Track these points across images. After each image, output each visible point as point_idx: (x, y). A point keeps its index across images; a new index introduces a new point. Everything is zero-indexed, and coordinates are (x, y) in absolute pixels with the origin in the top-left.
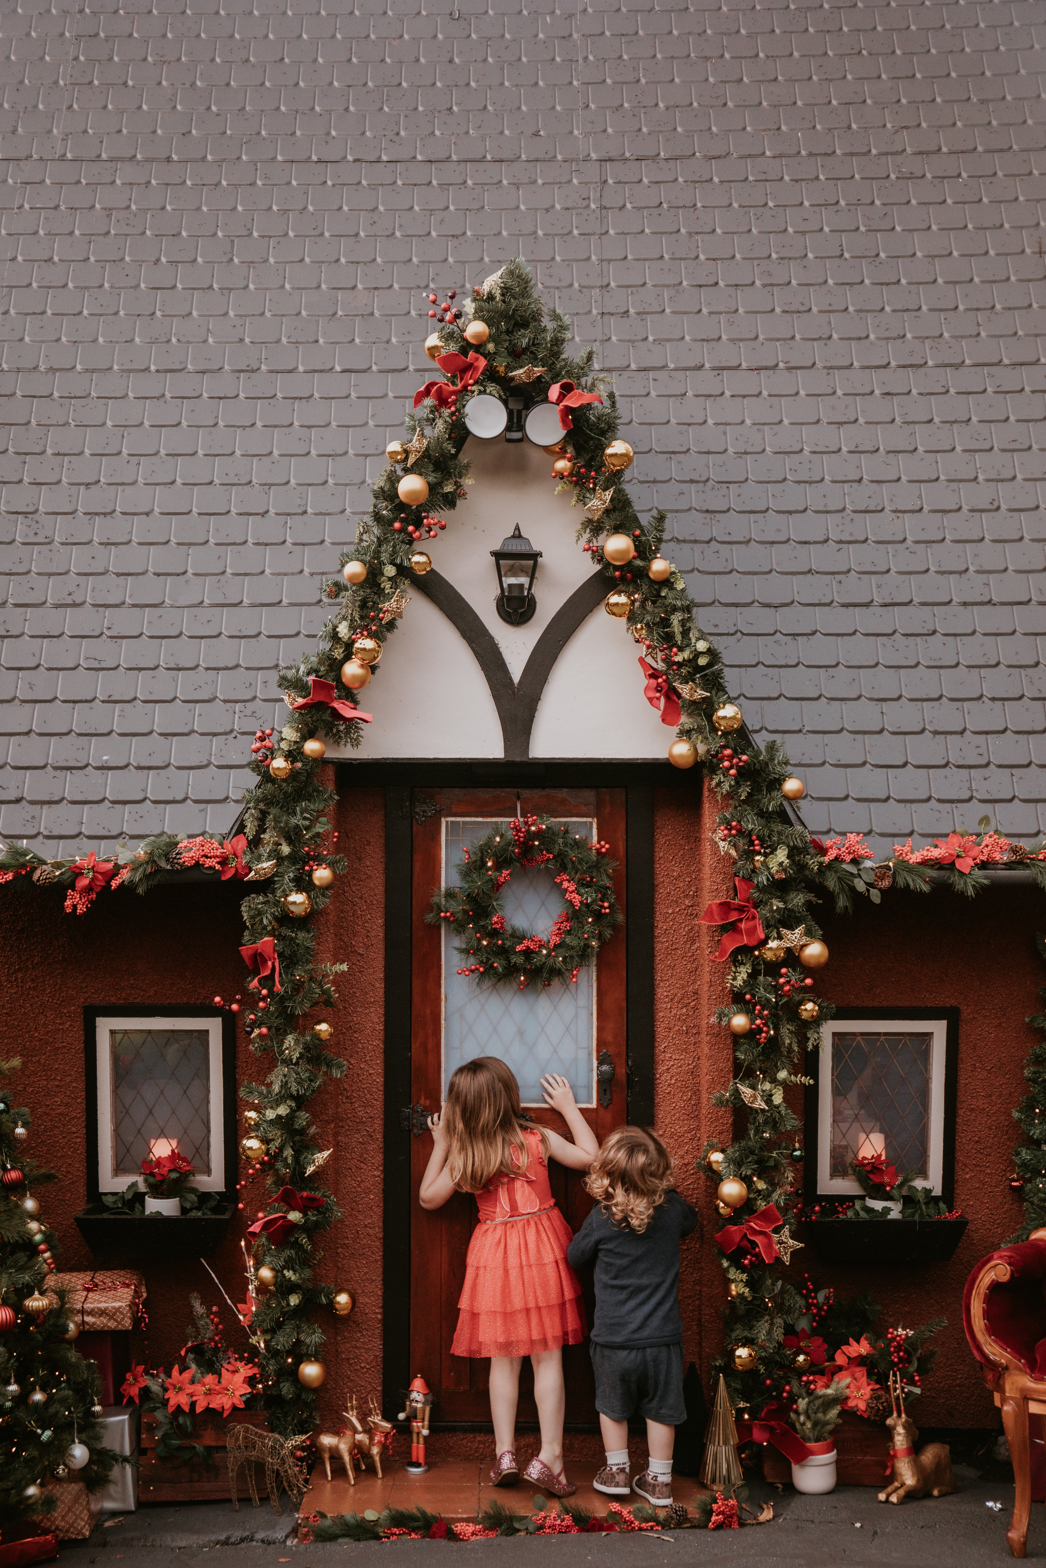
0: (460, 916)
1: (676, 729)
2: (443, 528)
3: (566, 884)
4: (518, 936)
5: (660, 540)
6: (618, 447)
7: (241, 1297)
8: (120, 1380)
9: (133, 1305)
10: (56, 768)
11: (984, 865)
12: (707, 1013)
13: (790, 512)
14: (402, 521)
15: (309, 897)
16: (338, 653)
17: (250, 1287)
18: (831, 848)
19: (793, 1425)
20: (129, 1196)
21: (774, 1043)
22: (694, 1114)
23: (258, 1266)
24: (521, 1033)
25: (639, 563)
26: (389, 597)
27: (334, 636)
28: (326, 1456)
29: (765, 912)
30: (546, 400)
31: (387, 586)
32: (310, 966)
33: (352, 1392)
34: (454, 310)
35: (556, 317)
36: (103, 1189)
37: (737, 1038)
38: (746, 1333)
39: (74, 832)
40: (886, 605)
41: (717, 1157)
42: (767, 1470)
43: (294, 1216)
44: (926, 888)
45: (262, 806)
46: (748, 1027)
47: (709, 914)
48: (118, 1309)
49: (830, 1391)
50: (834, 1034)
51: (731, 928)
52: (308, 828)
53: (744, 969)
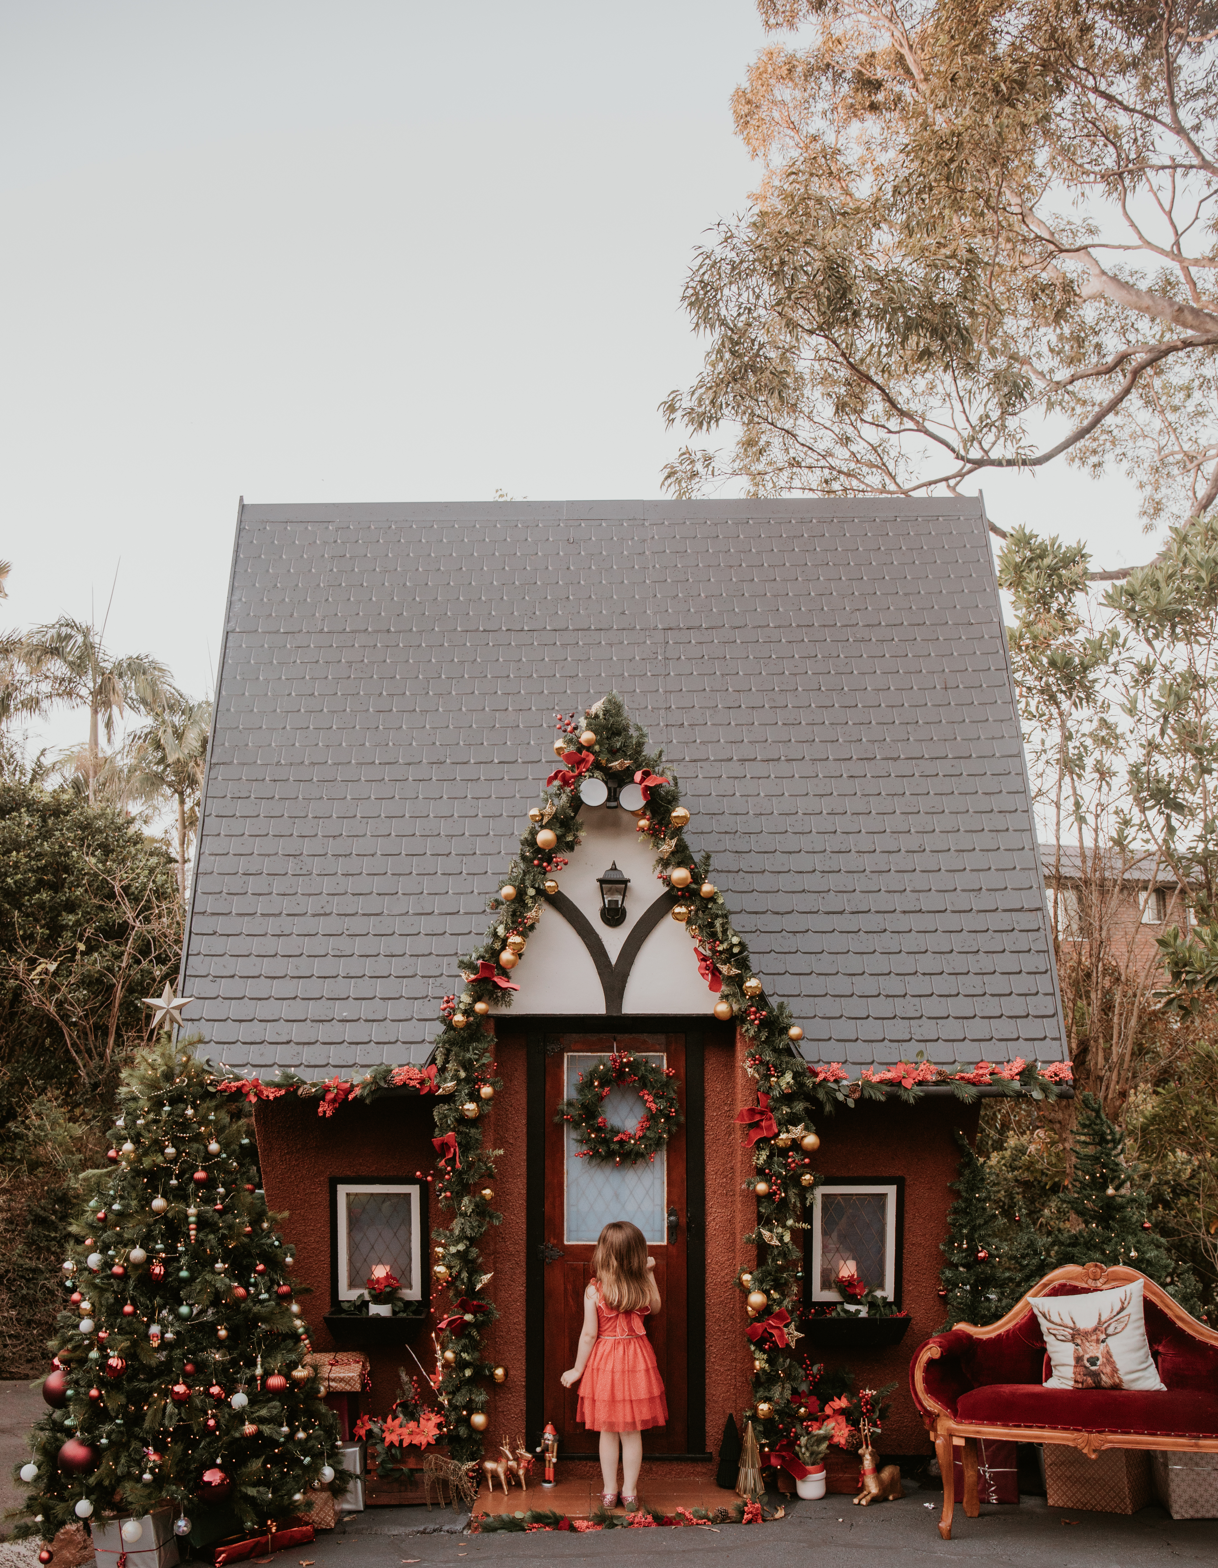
0: (576, 1118)
1: (718, 994)
2: (566, 864)
3: (646, 1097)
4: (615, 1131)
5: (707, 872)
6: (679, 812)
7: (432, 1370)
8: (353, 1425)
9: (361, 1375)
10: (313, 1021)
11: (920, 1083)
12: (739, 1181)
13: (790, 853)
14: (539, 859)
15: (477, 1106)
16: (498, 946)
17: (439, 1364)
18: (820, 1072)
19: (797, 1455)
20: (358, 1303)
21: (784, 1202)
22: (732, 1248)
23: (444, 1349)
24: (617, 1196)
25: (694, 886)
26: (530, 909)
27: (495, 935)
28: (489, 1476)
29: (778, 1115)
30: (632, 781)
31: (529, 902)
32: (479, 1151)
33: (505, 1433)
34: (573, 725)
35: (639, 729)
36: (341, 1298)
37: (760, 1199)
38: (766, 1394)
39: (324, 1063)
40: (853, 913)
41: (746, 1277)
42: (779, 1484)
43: (468, 1317)
44: (883, 1098)
45: (447, 1046)
46: (766, 1191)
47: (741, 1116)
48: (351, 1378)
49: (821, 1432)
50: (823, 1195)
51: (756, 1125)
52: (477, 1060)
53: (763, 1153)
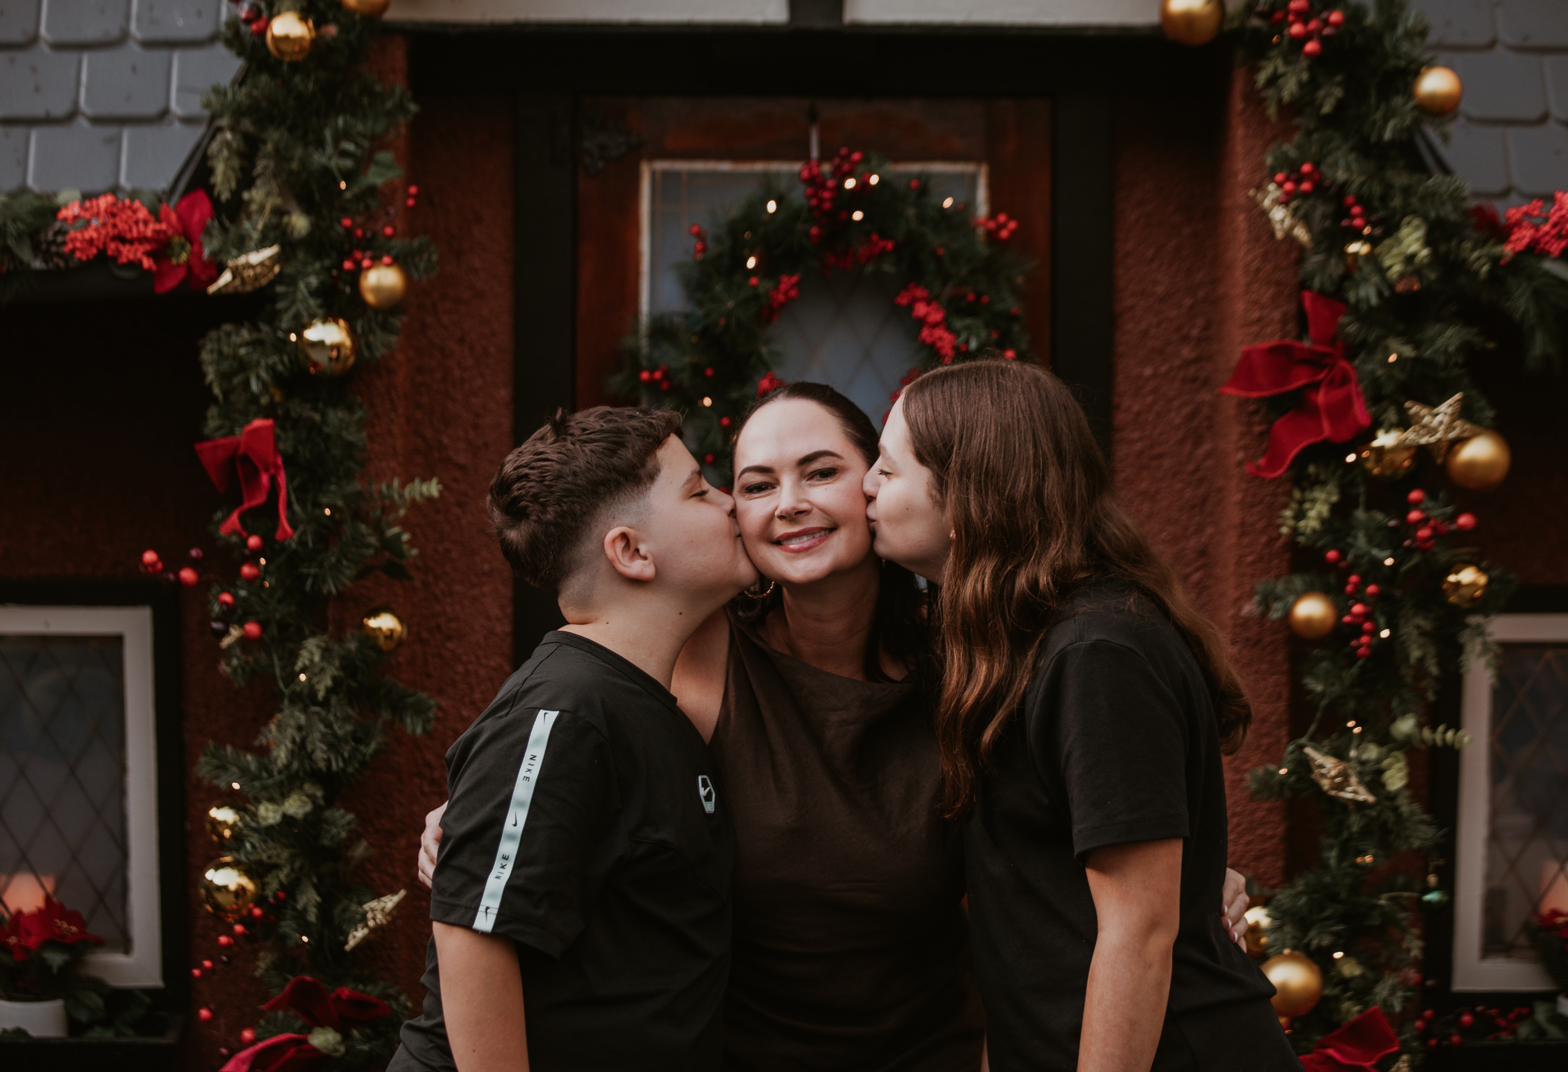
0: (685, 378)
3: (921, 309)
12: (1233, 594)
15: (352, 331)
18: (1518, 224)
21: (1389, 656)
29: (1370, 366)
32: (357, 486)
37: (1304, 645)
43: (323, 1038)
45: (247, 124)
46: (1330, 621)
47: (1242, 373)
50: (1496, 645)
51: (1294, 403)
52: (349, 176)
53: (1319, 494)
